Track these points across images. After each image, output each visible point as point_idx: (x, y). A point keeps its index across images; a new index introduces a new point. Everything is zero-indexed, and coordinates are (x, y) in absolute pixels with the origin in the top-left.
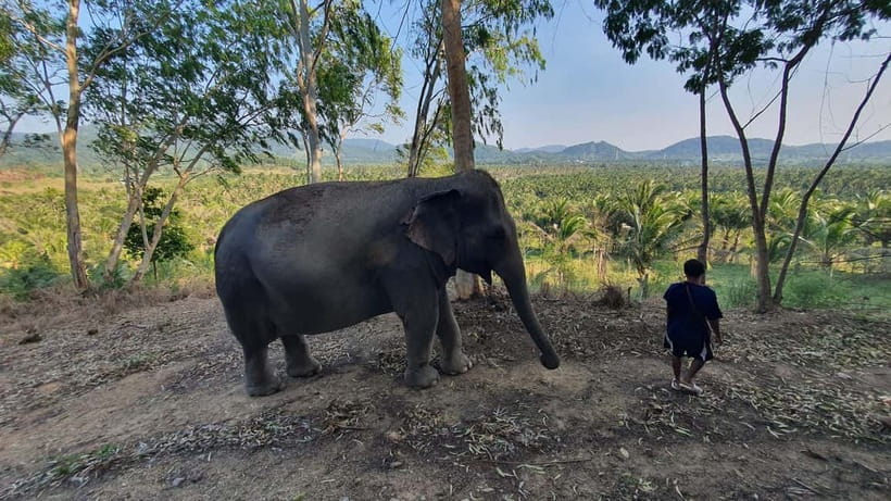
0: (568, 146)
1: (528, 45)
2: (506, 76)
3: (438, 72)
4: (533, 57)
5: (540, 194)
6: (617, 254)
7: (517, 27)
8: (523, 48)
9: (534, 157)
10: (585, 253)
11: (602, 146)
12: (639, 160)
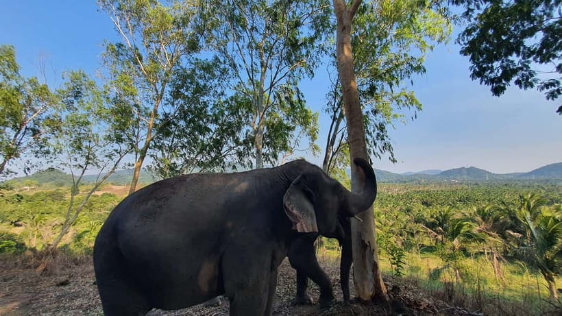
0: (443, 170)
1: (406, 96)
2: (391, 120)
3: (342, 116)
4: (411, 103)
5: (426, 203)
6: (509, 257)
7: (397, 82)
8: (403, 99)
9: (416, 177)
10: (476, 254)
11: (471, 171)
12: (508, 180)
